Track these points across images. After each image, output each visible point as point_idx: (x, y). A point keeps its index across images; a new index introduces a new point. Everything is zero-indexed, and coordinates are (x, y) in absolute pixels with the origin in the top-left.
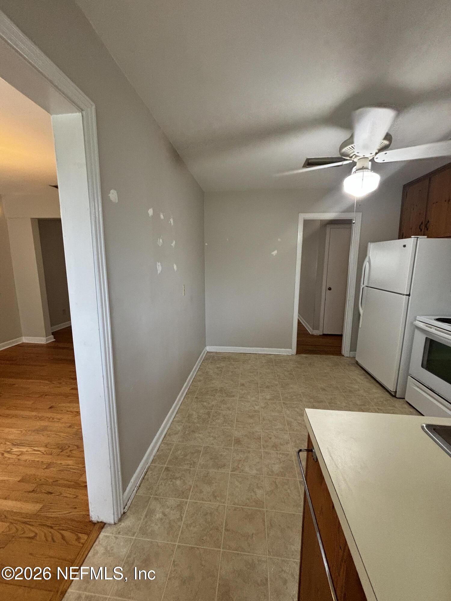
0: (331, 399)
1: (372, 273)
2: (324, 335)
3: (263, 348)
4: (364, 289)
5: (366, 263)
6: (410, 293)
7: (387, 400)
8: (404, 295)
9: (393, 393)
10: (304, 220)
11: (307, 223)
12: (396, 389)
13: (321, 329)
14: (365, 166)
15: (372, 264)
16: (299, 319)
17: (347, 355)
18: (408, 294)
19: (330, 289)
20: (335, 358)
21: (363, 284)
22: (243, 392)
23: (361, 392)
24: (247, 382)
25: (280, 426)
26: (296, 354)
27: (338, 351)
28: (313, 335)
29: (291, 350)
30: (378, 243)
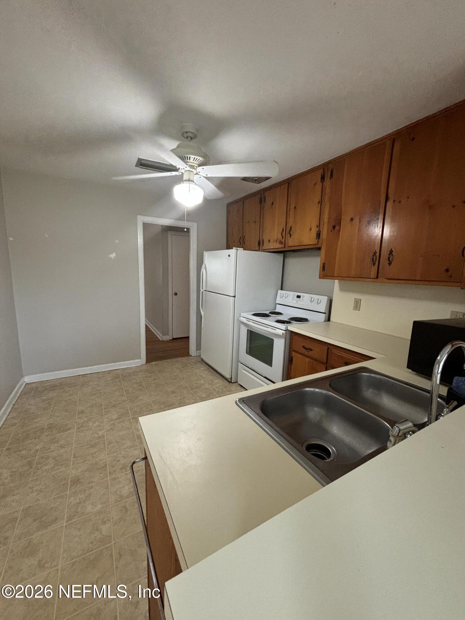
0: (181, 399)
1: (208, 279)
2: (174, 339)
3: (107, 364)
4: (203, 293)
5: (203, 270)
6: (235, 295)
7: (225, 387)
8: (231, 296)
9: (230, 380)
10: (143, 223)
11: (146, 226)
12: (231, 376)
13: (170, 334)
14: (191, 179)
15: (208, 271)
16: (147, 324)
17: (194, 354)
18: (234, 295)
19: (176, 294)
20: (184, 359)
21: (202, 289)
22: (82, 421)
23: (207, 386)
24: (88, 408)
25: (129, 443)
26: (146, 364)
27: (186, 353)
28: (163, 341)
29: (140, 360)
30: (210, 252)
